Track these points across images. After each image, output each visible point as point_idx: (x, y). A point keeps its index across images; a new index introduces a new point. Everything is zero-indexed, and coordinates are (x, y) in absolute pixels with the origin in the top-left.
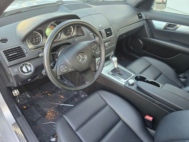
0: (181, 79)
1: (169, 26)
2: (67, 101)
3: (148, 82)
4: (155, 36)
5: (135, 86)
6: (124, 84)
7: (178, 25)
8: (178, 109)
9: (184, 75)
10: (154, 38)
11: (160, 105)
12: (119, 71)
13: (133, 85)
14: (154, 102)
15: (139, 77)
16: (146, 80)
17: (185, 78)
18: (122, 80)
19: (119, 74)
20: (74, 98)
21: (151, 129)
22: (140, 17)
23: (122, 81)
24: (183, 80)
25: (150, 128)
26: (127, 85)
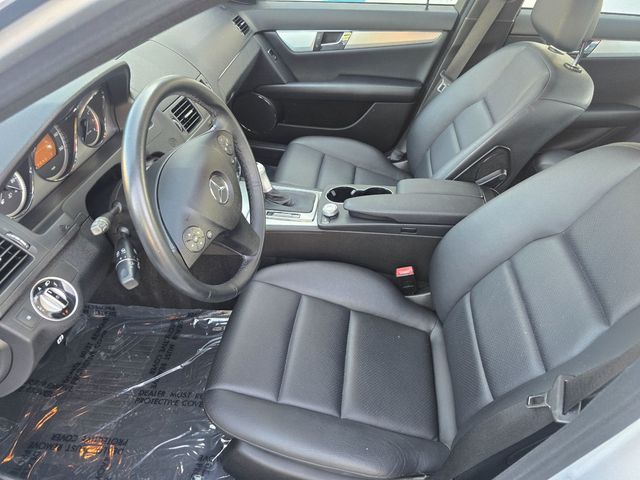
0: (396, 164)
1: (324, 38)
2: (156, 362)
3: (359, 194)
4: (298, 76)
5: (344, 215)
6: (315, 224)
7: (346, 32)
8: (454, 221)
9: (398, 153)
10: (296, 80)
11: (415, 231)
12: (281, 198)
13: (336, 216)
14: (403, 231)
15: (334, 194)
16: (353, 192)
17: (404, 157)
18: (304, 216)
19: (285, 204)
20: (171, 341)
21: (415, 294)
22: (245, 29)
23: (306, 221)
24: (401, 165)
25: (411, 294)
26: (326, 223)
